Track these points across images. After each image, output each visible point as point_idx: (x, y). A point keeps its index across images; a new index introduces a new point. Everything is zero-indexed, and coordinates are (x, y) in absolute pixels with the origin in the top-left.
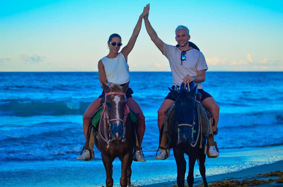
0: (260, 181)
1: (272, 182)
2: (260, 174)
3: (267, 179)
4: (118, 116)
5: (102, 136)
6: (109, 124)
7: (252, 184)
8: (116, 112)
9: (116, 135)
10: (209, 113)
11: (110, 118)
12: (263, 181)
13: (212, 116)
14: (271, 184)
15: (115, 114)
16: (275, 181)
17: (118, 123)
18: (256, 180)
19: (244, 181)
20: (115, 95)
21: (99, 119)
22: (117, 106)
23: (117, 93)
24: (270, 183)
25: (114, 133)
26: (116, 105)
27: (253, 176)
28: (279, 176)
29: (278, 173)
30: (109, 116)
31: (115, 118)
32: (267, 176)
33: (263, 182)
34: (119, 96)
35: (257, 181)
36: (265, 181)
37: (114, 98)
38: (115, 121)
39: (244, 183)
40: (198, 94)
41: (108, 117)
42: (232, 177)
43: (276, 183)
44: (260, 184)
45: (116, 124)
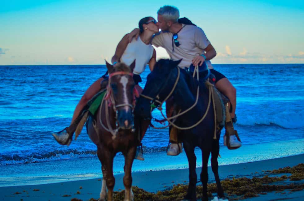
0: (272, 178)
1: (285, 179)
2: (268, 171)
3: (279, 176)
4: (126, 101)
5: (103, 126)
6: (115, 110)
7: (264, 182)
8: (123, 95)
9: (124, 124)
10: (224, 97)
11: (117, 103)
12: (275, 178)
13: (229, 101)
14: (285, 182)
15: (123, 98)
16: (289, 178)
17: (127, 109)
18: (267, 178)
19: (255, 179)
20: (122, 75)
21: (98, 105)
22: (125, 89)
23: (124, 73)
24: (284, 180)
25: (122, 120)
26: (123, 87)
27: (261, 173)
28: (290, 173)
29: (289, 170)
30: (115, 101)
31: (123, 103)
32: (277, 172)
33: (276, 180)
34: (126, 77)
35: (269, 178)
36: (278, 179)
37: (120, 79)
38: (123, 107)
39: (255, 181)
40: (211, 75)
41: (113, 102)
42: (237, 174)
43: (290, 180)
44: (273, 182)
45: (124, 111)
